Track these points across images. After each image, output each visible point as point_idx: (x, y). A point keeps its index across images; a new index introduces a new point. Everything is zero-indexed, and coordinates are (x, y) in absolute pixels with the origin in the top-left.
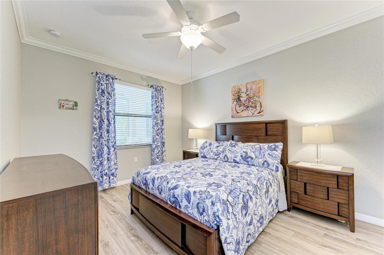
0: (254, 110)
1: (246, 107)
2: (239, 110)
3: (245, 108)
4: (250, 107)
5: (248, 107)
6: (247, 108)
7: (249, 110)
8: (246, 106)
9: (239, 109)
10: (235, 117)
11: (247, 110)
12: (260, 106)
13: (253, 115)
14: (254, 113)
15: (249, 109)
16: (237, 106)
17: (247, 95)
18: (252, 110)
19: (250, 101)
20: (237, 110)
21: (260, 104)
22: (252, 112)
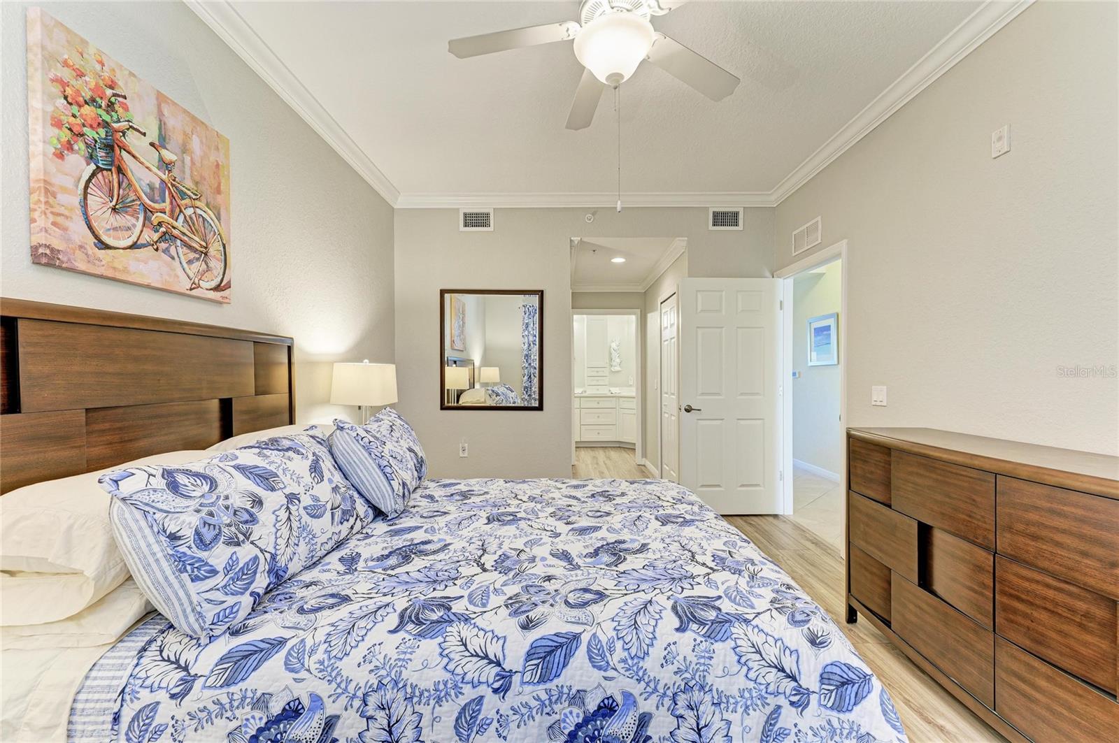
0: (197, 264)
1: (157, 231)
2: (115, 229)
3: (156, 237)
4: (179, 242)
5: (167, 237)
6: (163, 237)
7: (173, 258)
8: (160, 224)
9: (115, 224)
10: (82, 266)
11: (164, 251)
12: (223, 258)
13: (194, 293)
14: (196, 281)
15: (173, 250)
16: (96, 201)
17: (166, 165)
18: (190, 262)
19: (181, 211)
20: (95, 224)
21: (222, 249)
22: (191, 275)
